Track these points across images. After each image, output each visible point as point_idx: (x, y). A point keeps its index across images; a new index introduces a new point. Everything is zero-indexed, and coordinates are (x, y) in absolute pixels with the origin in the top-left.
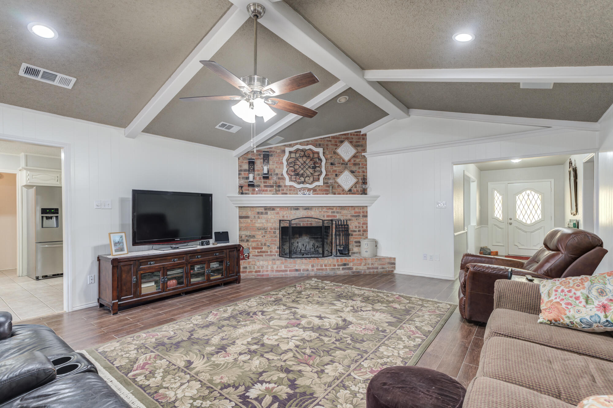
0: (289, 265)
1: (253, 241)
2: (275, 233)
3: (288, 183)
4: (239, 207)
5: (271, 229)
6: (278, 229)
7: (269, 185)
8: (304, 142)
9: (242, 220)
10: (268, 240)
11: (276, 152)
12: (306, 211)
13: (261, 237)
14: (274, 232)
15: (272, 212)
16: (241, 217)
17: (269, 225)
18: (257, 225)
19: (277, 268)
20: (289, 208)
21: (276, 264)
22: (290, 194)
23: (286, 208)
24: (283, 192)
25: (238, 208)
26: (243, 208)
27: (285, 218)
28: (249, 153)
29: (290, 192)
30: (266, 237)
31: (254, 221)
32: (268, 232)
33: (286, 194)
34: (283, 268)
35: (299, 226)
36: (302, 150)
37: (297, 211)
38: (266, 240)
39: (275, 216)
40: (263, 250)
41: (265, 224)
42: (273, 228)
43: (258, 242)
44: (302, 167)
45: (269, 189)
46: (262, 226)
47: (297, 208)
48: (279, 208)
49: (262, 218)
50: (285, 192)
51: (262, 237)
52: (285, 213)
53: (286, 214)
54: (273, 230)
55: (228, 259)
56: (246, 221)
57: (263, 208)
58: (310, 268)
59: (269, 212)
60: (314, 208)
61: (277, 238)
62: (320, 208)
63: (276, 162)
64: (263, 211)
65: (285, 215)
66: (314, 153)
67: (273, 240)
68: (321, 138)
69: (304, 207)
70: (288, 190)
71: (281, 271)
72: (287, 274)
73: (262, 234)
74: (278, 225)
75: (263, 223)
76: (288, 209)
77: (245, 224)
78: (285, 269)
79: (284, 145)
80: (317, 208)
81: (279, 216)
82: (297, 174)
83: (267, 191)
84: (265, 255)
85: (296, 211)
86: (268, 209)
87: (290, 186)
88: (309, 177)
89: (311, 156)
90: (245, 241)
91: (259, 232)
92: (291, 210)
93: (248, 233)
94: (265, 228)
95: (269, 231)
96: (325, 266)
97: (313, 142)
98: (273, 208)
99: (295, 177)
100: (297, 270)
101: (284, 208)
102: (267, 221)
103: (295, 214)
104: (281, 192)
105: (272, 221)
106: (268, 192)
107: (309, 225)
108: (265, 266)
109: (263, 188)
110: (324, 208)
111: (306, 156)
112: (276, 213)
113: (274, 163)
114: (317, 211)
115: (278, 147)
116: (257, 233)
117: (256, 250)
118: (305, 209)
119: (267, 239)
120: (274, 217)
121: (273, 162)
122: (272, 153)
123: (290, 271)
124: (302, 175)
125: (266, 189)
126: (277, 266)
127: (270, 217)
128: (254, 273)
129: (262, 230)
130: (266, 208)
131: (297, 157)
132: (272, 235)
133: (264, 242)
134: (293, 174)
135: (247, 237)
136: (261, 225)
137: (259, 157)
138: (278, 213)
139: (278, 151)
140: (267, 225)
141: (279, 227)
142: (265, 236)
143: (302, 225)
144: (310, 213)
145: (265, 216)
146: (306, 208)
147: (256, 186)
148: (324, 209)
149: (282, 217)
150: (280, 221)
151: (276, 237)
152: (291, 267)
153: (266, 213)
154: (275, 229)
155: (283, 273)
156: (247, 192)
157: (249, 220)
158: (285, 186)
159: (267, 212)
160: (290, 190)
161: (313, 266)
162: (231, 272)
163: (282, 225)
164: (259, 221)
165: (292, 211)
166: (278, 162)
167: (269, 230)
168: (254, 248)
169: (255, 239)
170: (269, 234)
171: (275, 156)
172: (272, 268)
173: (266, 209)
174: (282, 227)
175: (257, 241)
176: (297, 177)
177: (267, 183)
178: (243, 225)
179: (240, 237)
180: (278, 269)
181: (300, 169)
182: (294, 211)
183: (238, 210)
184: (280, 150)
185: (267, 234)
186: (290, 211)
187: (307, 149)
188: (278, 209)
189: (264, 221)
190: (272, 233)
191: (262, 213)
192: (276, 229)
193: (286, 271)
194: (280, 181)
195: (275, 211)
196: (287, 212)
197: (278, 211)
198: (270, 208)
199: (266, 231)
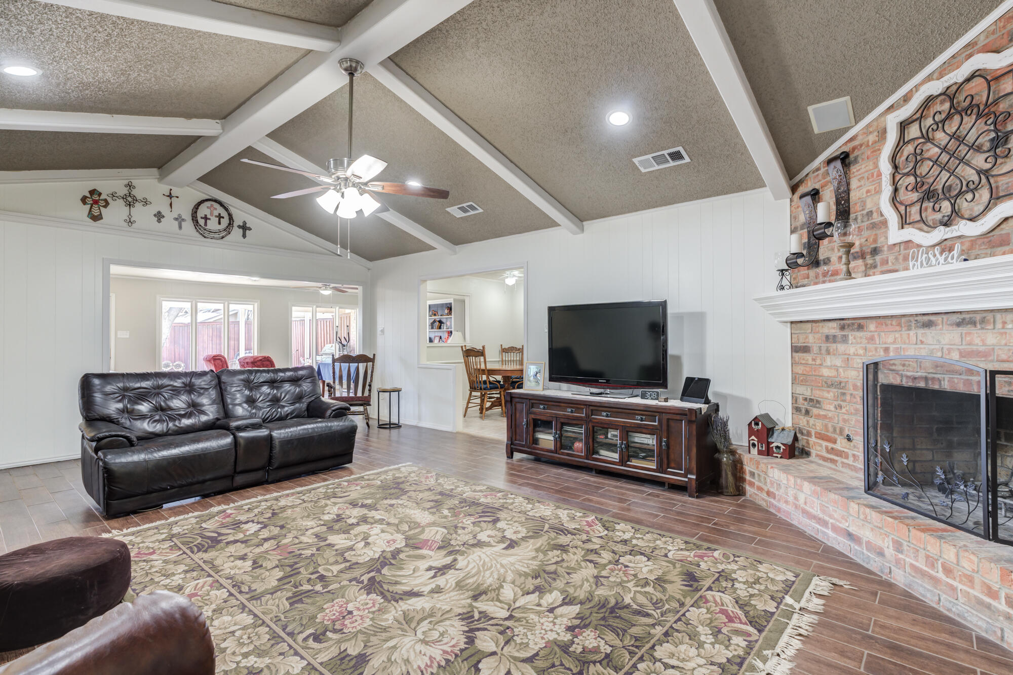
1: (818, 417)
3: (895, 234)
4: (792, 323)
5: (856, 388)
9: (796, 355)
10: (847, 419)
11: (867, 145)
12: (964, 330)
13: (832, 408)
15: (859, 334)
16: (795, 349)
17: (851, 375)
18: (826, 372)
19: (806, 501)
20: (903, 320)
23: (894, 322)
24: (885, 268)
25: (789, 325)
26: (799, 325)
27: (891, 354)
28: (810, 176)
29: (905, 263)
30: (844, 410)
31: (818, 362)
32: (848, 397)
33: (896, 271)
35: (936, 387)
36: (945, 95)
37: (929, 335)
38: (844, 421)
39: (864, 349)
40: (838, 446)
41: (841, 370)
42: (858, 384)
43: (826, 421)
44: (944, 159)
46: (836, 377)
47: (927, 321)
48: (874, 321)
49: (834, 354)
50: (890, 266)
51: (836, 408)
52: (890, 339)
53: (894, 342)
55: (665, 434)
56: (804, 359)
57: (834, 324)
58: (889, 548)
59: (852, 335)
63: (867, 174)
64: (838, 332)
65: (892, 347)
67: (858, 421)
69: (955, 317)
70: (900, 256)
71: (814, 517)
72: (828, 536)
73: (836, 399)
75: (837, 368)
76: (899, 325)
77: (802, 367)
78: (822, 516)
79: (889, 109)
81: (876, 350)
82: (929, 195)
84: (843, 463)
85: (925, 329)
86: (848, 325)
87: (905, 244)
88: (972, 191)
90: (803, 411)
91: (828, 392)
92: (911, 329)
93: (808, 393)
95: (851, 395)
98: (857, 324)
99: (919, 206)
100: (851, 536)
101: (889, 322)
102: (846, 362)
103: (921, 343)
104: (879, 269)
105: (858, 362)
111: (958, 111)
113: (862, 183)
115: (869, 126)
116: (826, 395)
117: (824, 443)
118: (959, 325)
119: (846, 417)
122: (856, 153)
124: (945, 192)
127: (852, 351)
128: (764, 495)
129: (836, 387)
130: (843, 324)
131: (926, 132)
132: (858, 406)
133: (840, 425)
134: (912, 197)
135: (806, 403)
136: (832, 373)
138: (871, 339)
139: (870, 139)
140: (846, 375)
142: (839, 407)
143: (946, 386)
144: (977, 341)
145: (841, 347)
146: (964, 319)
147: (822, 263)
149: (882, 353)
152: (835, 516)
153: (845, 339)
156: (806, 281)
157: (808, 357)
158: (890, 247)
159: (846, 336)
162: (673, 465)
164: (829, 361)
165: (912, 333)
167: (851, 389)
168: (820, 436)
169: (822, 413)
170: (850, 402)
171: (863, 160)
173: (842, 328)
174: (883, 385)
175: (825, 417)
176: (928, 205)
178: (800, 369)
179: (795, 399)
181: (937, 171)
182: (921, 331)
183: (787, 329)
184: (876, 133)
186: (905, 333)
187: (960, 80)
188: (872, 326)
189: (838, 362)
191: (835, 340)
194: (878, 232)
195: (865, 333)
196: (897, 336)
197: (871, 332)
198: (853, 324)
199: (844, 394)
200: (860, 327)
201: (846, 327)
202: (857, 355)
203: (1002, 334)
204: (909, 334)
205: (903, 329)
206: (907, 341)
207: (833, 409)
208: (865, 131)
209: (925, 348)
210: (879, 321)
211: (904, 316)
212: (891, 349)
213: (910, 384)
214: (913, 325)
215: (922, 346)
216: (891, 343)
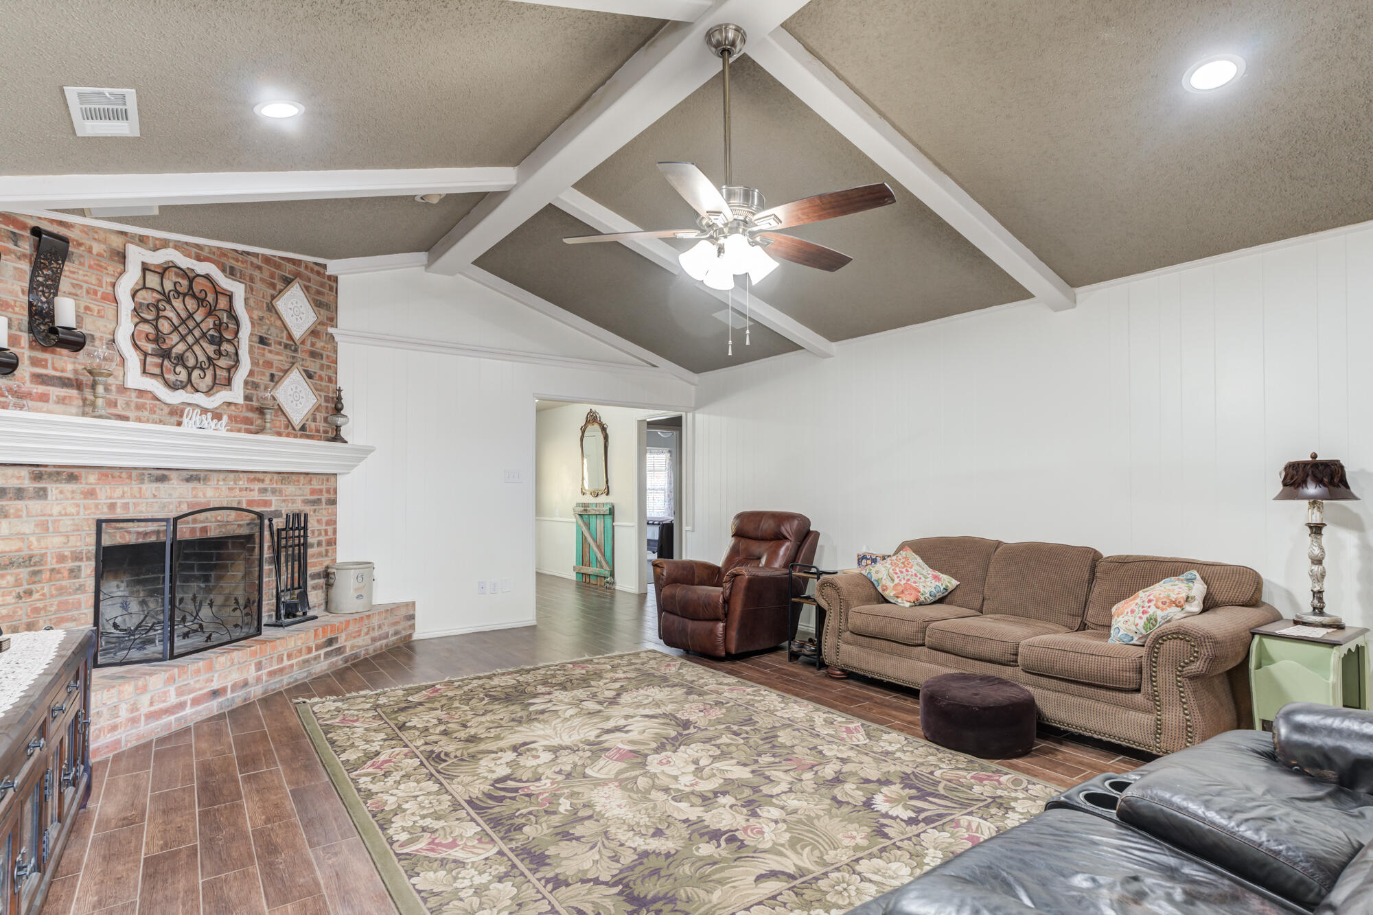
0: (192, 682)
2: (74, 573)
3: (135, 378)
5: (61, 558)
6: (88, 559)
7: (53, 377)
8: (186, 243)
10: (45, 608)
11: (90, 250)
12: (190, 485)
13: (10, 598)
14: (71, 571)
15: (69, 487)
17: (54, 543)
19: (151, 704)
20: (134, 473)
21: (151, 687)
22: (139, 420)
23: (124, 475)
24: (114, 410)
27: (119, 510)
29: (140, 414)
30: (36, 596)
32: (46, 575)
33: (126, 419)
34: (173, 699)
36: (184, 273)
38: (36, 610)
39: (78, 506)
41: (33, 539)
42: (66, 553)
44: (183, 330)
45: (55, 392)
46: (20, 550)
47: (161, 476)
48: (97, 471)
49: (19, 517)
50: (118, 410)
51: (19, 597)
52: (118, 492)
53: (122, 497)
54: (70, 564)
57: (24, 472)
58: (251, 674)
59: (53, 489)
60: (215, 475)
61: (85, 592)
62: (232, 476)
63: (85, 286)
64: (27, 483)
65: (120, 502)
66: (218, 291)
67: (67, 602)
68: (236, 251)
69: (185, 474)
70: (133, 405)
71: (167, 711)
72: (184, 718)
73: (18, 583)
74: (92, 540)
75: (21, 536)
76: (130, 477)
78: (178, 700)
79: (122, 233)
80: (222, 476)
81: (97, 506)
82: (166, 354)
83: (44, 398)
85: (159, 485)
86: (50, 475)
87: (141, 393)
88: (202, 370)
89: (210, 298)
92: (143, 483)
94: (30, 558)
95: (52, 570)
96: (290, 656)
97: (214, 253)
98: (70, 474)
99: (159, 361)
100: (215, 693)
101: (117, 473)
102: (44, 526)
103: (155, 496)
104: (102, 408)
105: (66, 524)
106: (51, 405)
107: (198, 535)
108: (104, 710)
109: (28, 386)
110: (241, 475)
111: (194, 296)
112: (82, 493)
113: (80, 293)
114: (224, 488)
115: (95, 230)
118: (188, 480)
120: (74, 510)
121: (74, 286)
123: (196, 702)
124: (181, 359)
125: (41, 389)
126: (152, 698)
127: (56, 509)
129: (19, 566)
130: (39, 472)
131: (167, 291)
132: (64, 583)
133: (25, 619)
134: (150, 347)
136: (13, 545)
137: (11, 246)
138: (91, 494)
139: (97, 248)
140: (43, 544)
141: (93, 548)
142: (29, 593)
144: (200, 494)
145: (35, 505)
146: (192, 476)
148: (240, 479)
149: (105, 510)
150: (99, 523)
151: (81, 589)
152: (198, 686)
153: (42, 494)
154: (77, 557)
155: (172, 718)
158: (123, 389)
159: (45, 490)
160: (139, 407)
161: (259, 666)
163: (106, 541)
165: (144, 487)
166: (95, 293)
167: (51, 563)
170: (50, 580)
171: (81, 264)
172: (134, 708)
173: (38, 477)
174: (105, 549)
176: (166, 363)
177: (45, 367)
180: (156, 707)
181: (175, 338)
182: (155, 485)
184: (103, 247)
185: (40, 582)
186: (135, 486)
187: (198, 272)
188: (92, 478)
189: (27, 528)
190: (66, 574)
191: (20, 493)
192: (81, 560)
193: (182, 706)
195: (81, 486)
196: (126, 489)
197: (91, 484)
198: (58, 473)
199: (39, 572)
200: (72, 478)
201: (45, 477)
202: (66, 515)
203: (216, 488)
204: (140, 488)
205: (133, 482)
206: (138, 496)
207: (13, 601)
208: (86, 229)
209: (157, 502)
210: (104, 471)
211: (135, 468)
212: (119, 505)
213: (141, 540)
214: (146, 478)
215: (155, 500)
216: (119, 498)
